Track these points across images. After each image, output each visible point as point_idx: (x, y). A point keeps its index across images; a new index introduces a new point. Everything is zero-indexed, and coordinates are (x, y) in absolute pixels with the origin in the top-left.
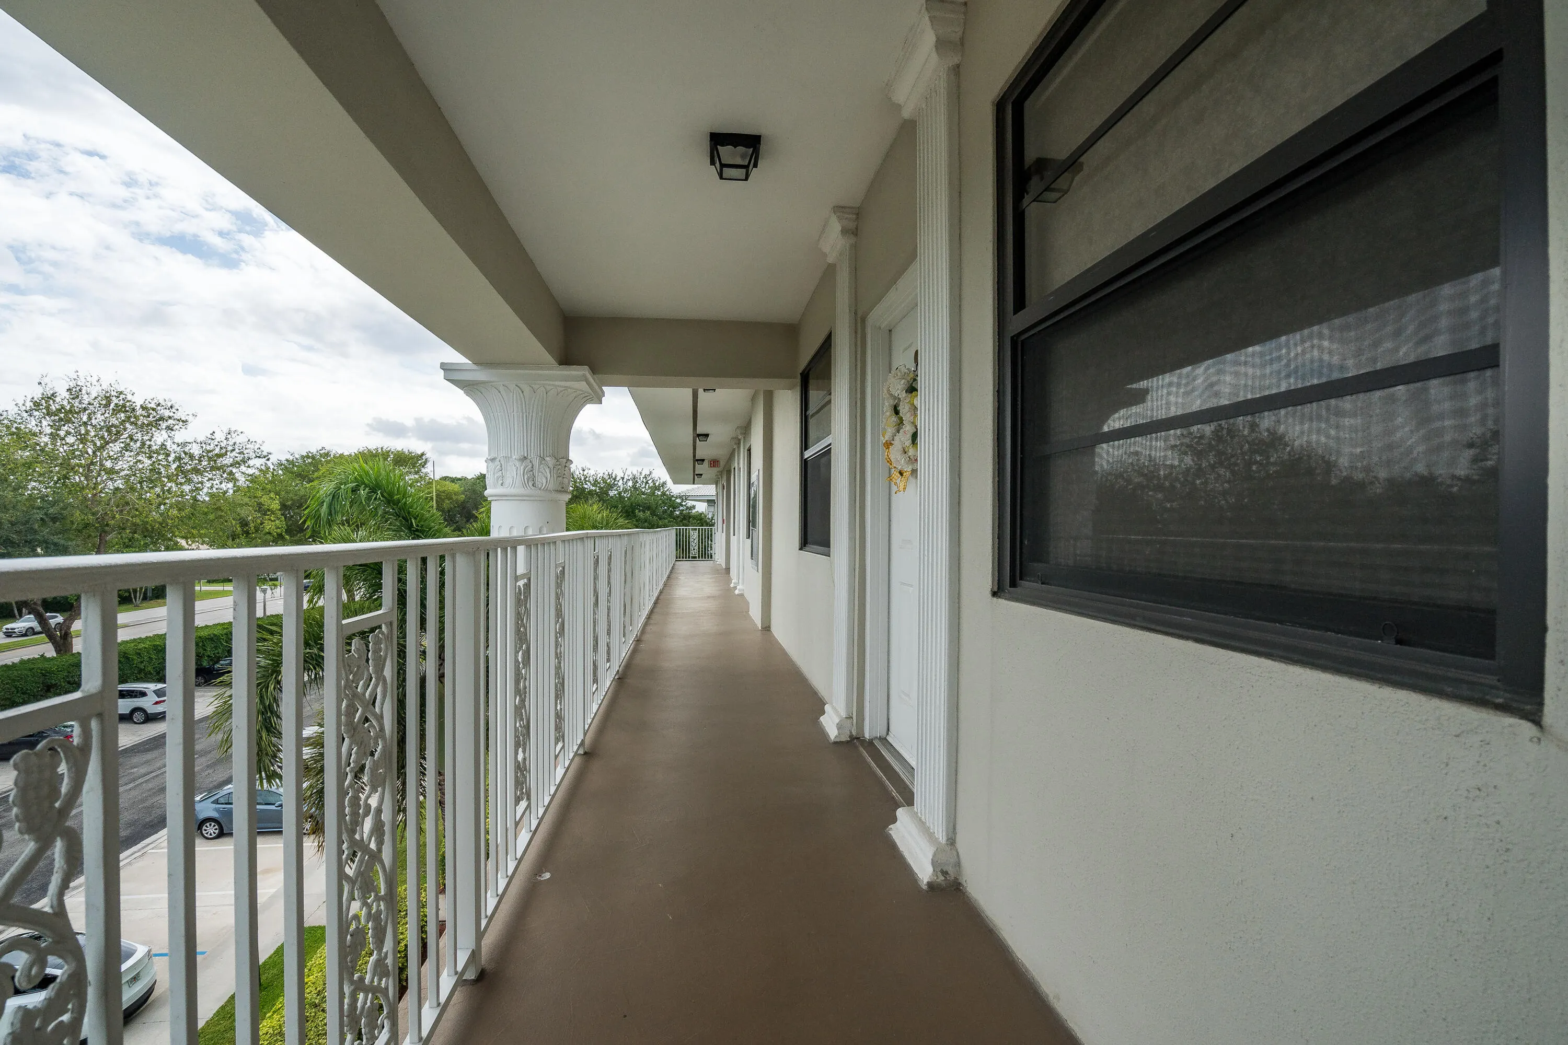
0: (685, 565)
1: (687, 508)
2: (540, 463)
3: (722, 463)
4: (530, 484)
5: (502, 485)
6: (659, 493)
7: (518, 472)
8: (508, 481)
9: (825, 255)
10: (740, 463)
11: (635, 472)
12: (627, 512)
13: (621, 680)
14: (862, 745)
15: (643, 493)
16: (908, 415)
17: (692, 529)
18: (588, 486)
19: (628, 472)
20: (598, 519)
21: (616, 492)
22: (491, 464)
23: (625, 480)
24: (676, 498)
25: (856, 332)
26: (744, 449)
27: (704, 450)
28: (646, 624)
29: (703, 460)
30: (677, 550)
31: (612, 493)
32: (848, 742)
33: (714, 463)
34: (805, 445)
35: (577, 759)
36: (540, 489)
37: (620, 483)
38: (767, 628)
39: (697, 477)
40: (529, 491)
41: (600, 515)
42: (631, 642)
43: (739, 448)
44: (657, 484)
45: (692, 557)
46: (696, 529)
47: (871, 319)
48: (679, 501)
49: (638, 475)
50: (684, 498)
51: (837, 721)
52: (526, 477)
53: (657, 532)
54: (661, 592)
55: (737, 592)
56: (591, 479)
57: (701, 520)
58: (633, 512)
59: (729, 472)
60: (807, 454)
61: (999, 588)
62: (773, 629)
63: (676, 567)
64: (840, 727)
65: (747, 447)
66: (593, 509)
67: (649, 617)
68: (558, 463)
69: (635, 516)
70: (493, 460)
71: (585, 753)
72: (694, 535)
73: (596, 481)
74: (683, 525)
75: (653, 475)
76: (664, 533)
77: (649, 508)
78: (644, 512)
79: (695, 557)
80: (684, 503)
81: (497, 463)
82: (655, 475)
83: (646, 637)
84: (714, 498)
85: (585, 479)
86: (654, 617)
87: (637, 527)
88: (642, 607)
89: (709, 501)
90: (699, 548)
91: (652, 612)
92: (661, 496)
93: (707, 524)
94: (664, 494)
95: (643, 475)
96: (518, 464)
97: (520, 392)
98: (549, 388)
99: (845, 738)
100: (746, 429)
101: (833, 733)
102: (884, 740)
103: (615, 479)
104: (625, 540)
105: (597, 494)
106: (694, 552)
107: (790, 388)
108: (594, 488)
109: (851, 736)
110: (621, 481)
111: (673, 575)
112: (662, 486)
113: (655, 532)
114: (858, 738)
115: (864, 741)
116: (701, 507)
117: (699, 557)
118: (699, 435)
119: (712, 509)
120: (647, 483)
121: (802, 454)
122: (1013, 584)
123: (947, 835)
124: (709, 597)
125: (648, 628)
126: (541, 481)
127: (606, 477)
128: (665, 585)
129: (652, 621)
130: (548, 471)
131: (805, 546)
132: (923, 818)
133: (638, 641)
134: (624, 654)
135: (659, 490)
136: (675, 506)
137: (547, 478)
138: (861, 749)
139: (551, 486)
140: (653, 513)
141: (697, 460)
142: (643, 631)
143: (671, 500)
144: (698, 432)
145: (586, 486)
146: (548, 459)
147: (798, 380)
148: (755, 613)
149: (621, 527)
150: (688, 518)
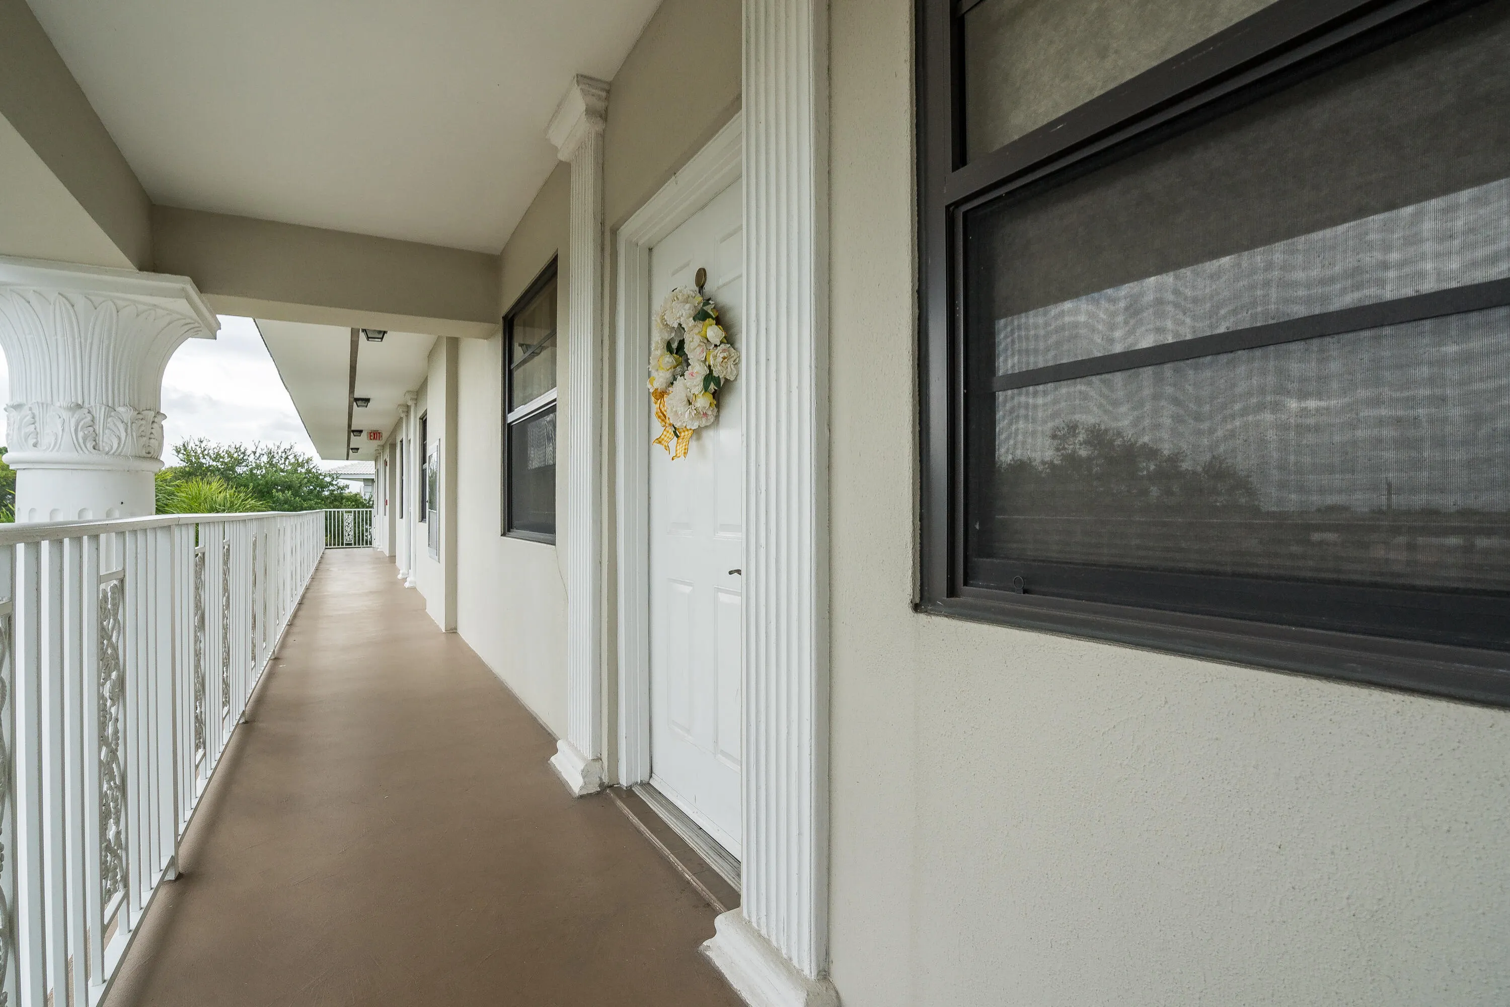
0: (337, 554)
1: (339, 488)
2: (107, 416)
3: (385, 435)
4: (90, 445)
5: (35, 445)
6: (303, 471)
7: (67, 429)
8: (47, 439)
9: (555, 149)
10: (411, 433)
11: (271, 446)
12: (260, 491)
13: (248, 724)
14: (621, 798)
15: (282, 471)
16: (699, 350)
17: (346, 512)
18: (207, 461)
19: (262, 445)
20: (219, 500)
21: (245, 469)
22: (14, 413)
23: (257, 455)
24: (325, 476)
25: (603, 249)
26: (415, 417)
27: (363, 418)
28: (287, 634)
29: (361, 431)
30: (326, 536)
31: (239, 470)
32: (598, 793)
33: (375, 435)
34: (508, 405)
35: (162, 893)
36: (107, 453)
37: (251, 458)
38: (452, 630)
39: (351, 451)
40: (87, 455)
41: (222, 495)
42: (265, 663)
43: (408, 416)
44: (300, 460)
45: (347, 544)
46: (351, 512)
47: (625, 231)
48: (328, 479)
49: (274, 449)
50: (335, 476)
51: (581, 766)
52: (81, 434)
53: (302, 515)
54: (307, 589)
55: (407, 585)
56: (211, 452)
57: (355, 501)
58: (269, 492)
59: (393, 446)
60: (511, 418)
61: (921, 598)
62: (461, 631)
63: (325, 556)
64: (585, 774)
65: (420, 414)
66: (214, 488)
67: (291, 625)
68: (140, 416)
69: (272, 497)
70: (18, 407)
71: (180, 877)
72: (349, 519)
73: (218, 454)
74: (334, 508)
75: (295, 450)
76: (311, 517)
77: (289, 488)
78: (283, 492)
79: (351, 544)
80: (334, 483)
81: (25, 411)
82: (298, 449)
83: (287, 653)
84: (373, 477)
85: (202, 452)
86: (298, 622)
87: (273, 509)
88: (281, 612)
89: (366, 480)
90: (355, 533)
91: (295, 616)
92: (306, 473)
93: (364, 506)
94: (309, 471)
95: (282, 449)
96: (65, 415)
97: (69, 306)
98: (120, 303)
99: (594, 788)
100: (419, 392)
101: (576, 783)
102: (646, 785)
103: (244, 453)
104: (253, 527)
105: (219, 470)
106: (349, 536)
107: (488, 336)
108: (214, 464)
109: (601, 785)
110: (252, 456)
111: (322, 566)
112: (307, 462)
113: (299, 515)
114: (611, 787)
115: (620, 788)
116: (355, 488)
117: (355, 544)
118: (356, 400)
119: (369, 489)
120: (287, 458)
121: (504, 418)
122: (952, 592)
123: (818, 966)
124: (371, 592)
125: (290, 640)
126: (109, 441)
127: (233, 451)
128: (313, 579)
129: (295, 629)
130: (121, 427)
131: (509, 531)
132: (764, 932)
133: (276, 659)
134: (254, 684)
135: (302, 466)
136: (323, 486)
137: (120, 439)
138: (619, 803)
139: (129, 450)
140: (296, 494)
141: (353, 431)
142: (283, 645)
143: (318, 478)
144: (357, 395)
145: (204, 461)
146: (121, 409)
147: (500, 326)
148: (436, 612)
149: (252, 509)
150: (339, 500)
